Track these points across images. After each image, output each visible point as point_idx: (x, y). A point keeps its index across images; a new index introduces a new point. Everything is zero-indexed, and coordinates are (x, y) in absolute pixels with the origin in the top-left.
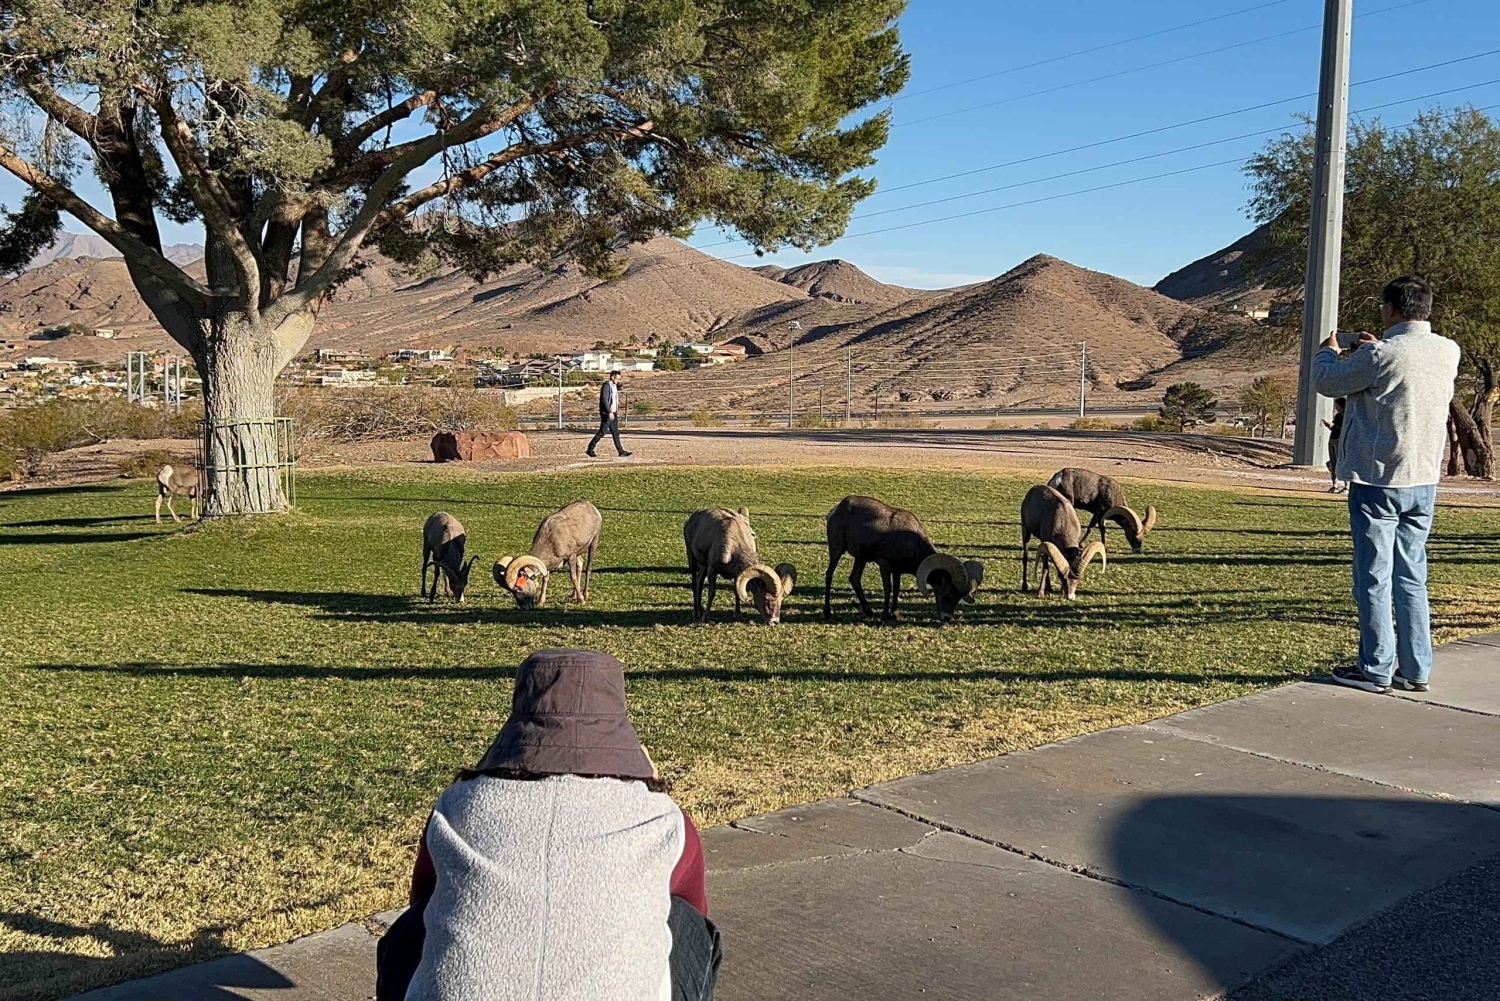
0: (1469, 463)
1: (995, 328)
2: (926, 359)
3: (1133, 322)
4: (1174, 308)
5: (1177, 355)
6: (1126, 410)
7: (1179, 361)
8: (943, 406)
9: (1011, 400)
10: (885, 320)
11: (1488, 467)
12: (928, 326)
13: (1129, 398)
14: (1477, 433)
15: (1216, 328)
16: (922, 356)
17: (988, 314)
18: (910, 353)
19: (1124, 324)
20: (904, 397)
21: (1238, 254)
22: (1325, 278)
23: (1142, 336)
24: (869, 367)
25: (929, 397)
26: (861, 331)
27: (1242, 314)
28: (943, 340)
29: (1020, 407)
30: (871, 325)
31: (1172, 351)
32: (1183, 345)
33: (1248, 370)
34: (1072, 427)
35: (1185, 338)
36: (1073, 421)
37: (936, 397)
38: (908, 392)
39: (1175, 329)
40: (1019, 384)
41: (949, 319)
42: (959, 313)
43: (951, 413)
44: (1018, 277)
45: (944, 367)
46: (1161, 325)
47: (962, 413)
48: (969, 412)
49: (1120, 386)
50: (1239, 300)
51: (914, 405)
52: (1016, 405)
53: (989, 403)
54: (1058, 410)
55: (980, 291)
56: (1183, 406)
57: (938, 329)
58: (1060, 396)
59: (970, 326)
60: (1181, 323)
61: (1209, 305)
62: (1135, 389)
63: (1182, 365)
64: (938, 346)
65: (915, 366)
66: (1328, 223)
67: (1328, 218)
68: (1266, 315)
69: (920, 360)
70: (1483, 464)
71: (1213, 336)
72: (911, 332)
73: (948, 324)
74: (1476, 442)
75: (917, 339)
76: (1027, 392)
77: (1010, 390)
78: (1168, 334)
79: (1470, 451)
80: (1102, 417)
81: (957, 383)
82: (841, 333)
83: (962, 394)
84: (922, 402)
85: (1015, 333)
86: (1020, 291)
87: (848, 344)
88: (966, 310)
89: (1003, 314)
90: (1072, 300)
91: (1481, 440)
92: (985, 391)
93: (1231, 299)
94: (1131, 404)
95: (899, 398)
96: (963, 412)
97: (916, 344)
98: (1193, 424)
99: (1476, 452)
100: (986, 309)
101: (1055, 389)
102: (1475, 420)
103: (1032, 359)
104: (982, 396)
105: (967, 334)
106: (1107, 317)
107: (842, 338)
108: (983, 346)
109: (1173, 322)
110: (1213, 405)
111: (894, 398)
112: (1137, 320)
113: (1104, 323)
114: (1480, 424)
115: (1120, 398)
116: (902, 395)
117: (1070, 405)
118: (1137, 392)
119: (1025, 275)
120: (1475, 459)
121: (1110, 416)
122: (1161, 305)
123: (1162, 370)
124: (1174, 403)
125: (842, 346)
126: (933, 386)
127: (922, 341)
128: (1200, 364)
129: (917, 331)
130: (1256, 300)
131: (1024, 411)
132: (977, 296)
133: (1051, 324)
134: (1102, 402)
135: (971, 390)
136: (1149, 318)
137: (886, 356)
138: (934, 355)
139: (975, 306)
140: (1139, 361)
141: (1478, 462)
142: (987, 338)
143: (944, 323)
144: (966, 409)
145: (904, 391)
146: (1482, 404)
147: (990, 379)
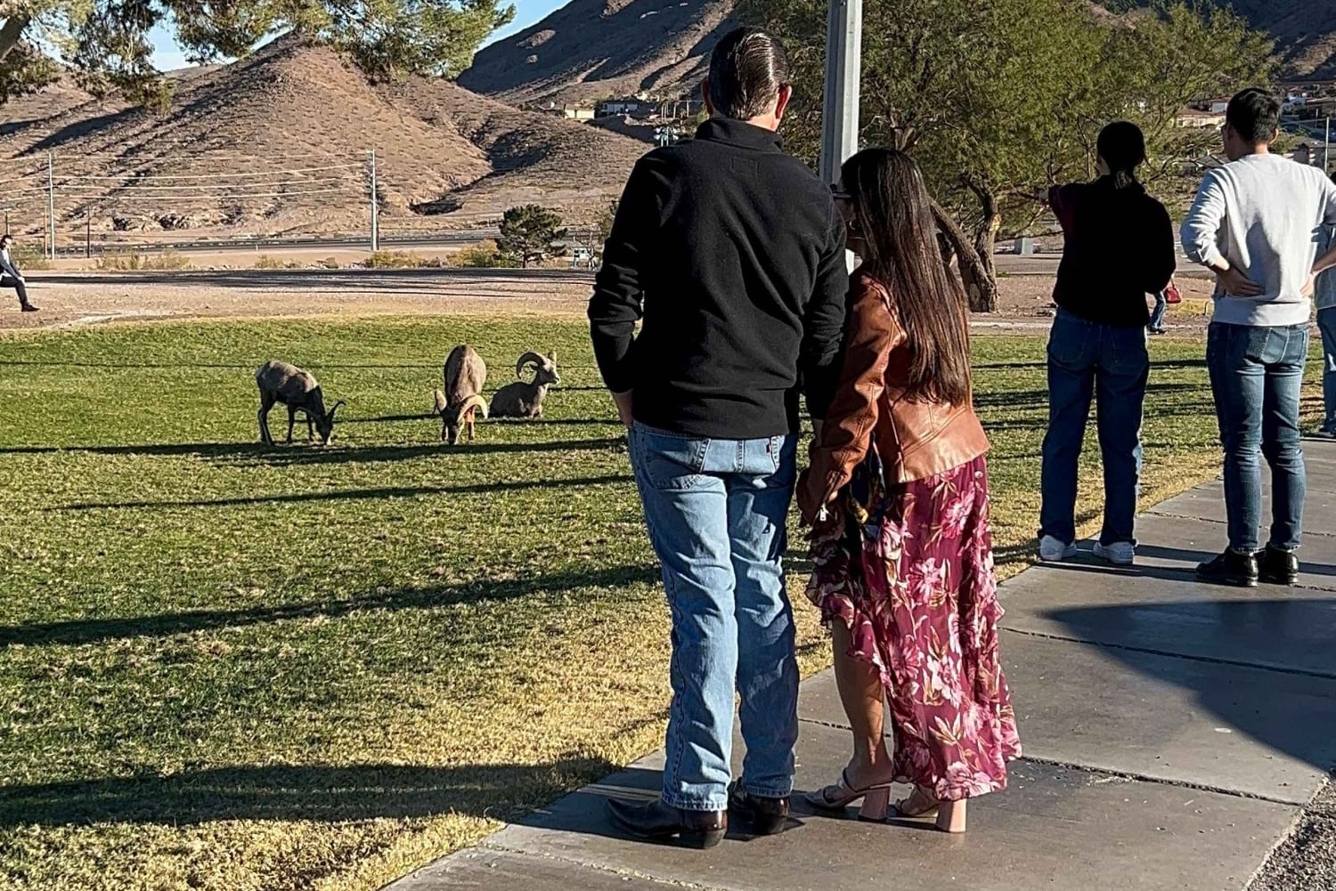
0: (973, 299)
1: (241, 128)
2: (147, 172)
3: (425, 123)
4: (479, 105)
5: (485, 167)
6: (428, 241)
7: (489, 176)
8: (175, 236)
9: (271, 228)
10: (82, 117)
11: (993, 302)
12: (145, 126)
13: (428, 224)
14: (980, 266)
15: (533, 133)
16: (141, 168)
17: (231, 110)
18: (123, 163)
19: (415, 125)
20: (120, 224)
21: (549, 34)
22: (846, 97)
23: (439, 142)
24: (65, 182)
25: (156, 225)
26: (49, 133)
27: (561, 113)
28: (169, 146)
29: (285, 237)
30: (62, 124)
31: (480, 162)
32: (493, 154)
33: (577, 188)
34: (369, 264)
35: (494, 145)
36: (369, 256)
37: (165, 224)
38: (126, 217)
39: (481, 133)
40: (279, 206)
41: (176, 117)
42: (189, 108)
43: (190, 247)
44: (267, 60)
45: (174, 183)
46: (463, 126)
47: (204, 246)
48: (216, 244)
49: (415, 208)
50: (554, 95)
51: (134, 236)
52: (280, 234)
53: (242, 232)
54: (337, 241)
55: (216, 78)
56: (526, 236)
57: (160, 130)
58: (337, 221)
59: (205, 126)
60: (488, 126)
61: (522, 102)
62: (436, 212)
63: (495, 181)
64: (163, 155)
65: (131, 182)
66: (848, 35)
67: (848, 30)
68: (591, 115)
69: (138, 174)
70: (987, 300)
71: (530, 143)
72: (122, 134)
73: (174, 124)
74: (980, 276)
75: (132, 143)
76: (291, 218)
77: (268, 214)
78: (472, 140)
79: (974, 286)
80: (406, 250)
81: (195, 205)
82: (19, 134)
83: (202, 219)
84: (146, 231)
85: (270, 136)
86: (273, 79)
87: (31, 151)
88: (198, 104)
89: (251, 111)
90: (343, 92)
91: (985, 274)
92: (234, 215)
93: (545, 94)
94: (433, 233)
95: (112, 226)
96: (207, 245)
97: (131, 151)
98: (539, 259)
99: (979, 287)
100: (227, 104)
101: (329, 212)
102: (978, 251)
103: (295, 172)
104: (229, 222)
105: (202, 138)
106: (392, 116)
107: (21, 141)
108: (226, 154)
109: (478, 124)
110: (562, 234)
111: (104, 226)
112: (430, 121)
113: (387, 125)
114: (983, 255)
115: (417, 225)
116: (117, 222)
117: (354, 234)
118: (440, 216)
119: (277, 57)
120: (979, 295)
121: (417, 249)
122: (461, 100)
123: (468, 188)
124: (514, 231)
125: (22, 154)
126: (161, 209)
127: (139, 146)
128: (518, 180)
129: (130, 134)
130: (576, 96)
131: (292, 242)
132: (212, 85)
133: (317, 124)
134: (396, 230)
135: (214, 214)
136: (446, 119)
137: (89, 168)
138: (158, 165)
139: (211, 98)
140: (437, 176)
141: (982, 297)
142: (231, 143)
143: (168, 121)
144: (211, 240)
145: (119, 216)
146: (983, 234)
147: (241, 200)
